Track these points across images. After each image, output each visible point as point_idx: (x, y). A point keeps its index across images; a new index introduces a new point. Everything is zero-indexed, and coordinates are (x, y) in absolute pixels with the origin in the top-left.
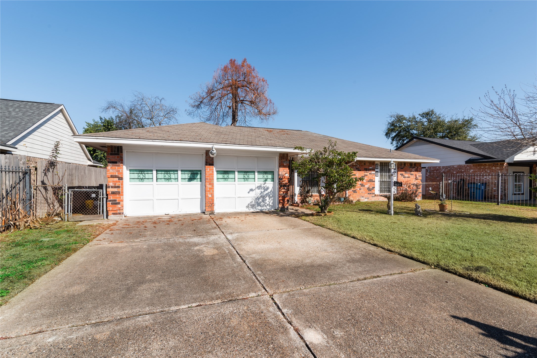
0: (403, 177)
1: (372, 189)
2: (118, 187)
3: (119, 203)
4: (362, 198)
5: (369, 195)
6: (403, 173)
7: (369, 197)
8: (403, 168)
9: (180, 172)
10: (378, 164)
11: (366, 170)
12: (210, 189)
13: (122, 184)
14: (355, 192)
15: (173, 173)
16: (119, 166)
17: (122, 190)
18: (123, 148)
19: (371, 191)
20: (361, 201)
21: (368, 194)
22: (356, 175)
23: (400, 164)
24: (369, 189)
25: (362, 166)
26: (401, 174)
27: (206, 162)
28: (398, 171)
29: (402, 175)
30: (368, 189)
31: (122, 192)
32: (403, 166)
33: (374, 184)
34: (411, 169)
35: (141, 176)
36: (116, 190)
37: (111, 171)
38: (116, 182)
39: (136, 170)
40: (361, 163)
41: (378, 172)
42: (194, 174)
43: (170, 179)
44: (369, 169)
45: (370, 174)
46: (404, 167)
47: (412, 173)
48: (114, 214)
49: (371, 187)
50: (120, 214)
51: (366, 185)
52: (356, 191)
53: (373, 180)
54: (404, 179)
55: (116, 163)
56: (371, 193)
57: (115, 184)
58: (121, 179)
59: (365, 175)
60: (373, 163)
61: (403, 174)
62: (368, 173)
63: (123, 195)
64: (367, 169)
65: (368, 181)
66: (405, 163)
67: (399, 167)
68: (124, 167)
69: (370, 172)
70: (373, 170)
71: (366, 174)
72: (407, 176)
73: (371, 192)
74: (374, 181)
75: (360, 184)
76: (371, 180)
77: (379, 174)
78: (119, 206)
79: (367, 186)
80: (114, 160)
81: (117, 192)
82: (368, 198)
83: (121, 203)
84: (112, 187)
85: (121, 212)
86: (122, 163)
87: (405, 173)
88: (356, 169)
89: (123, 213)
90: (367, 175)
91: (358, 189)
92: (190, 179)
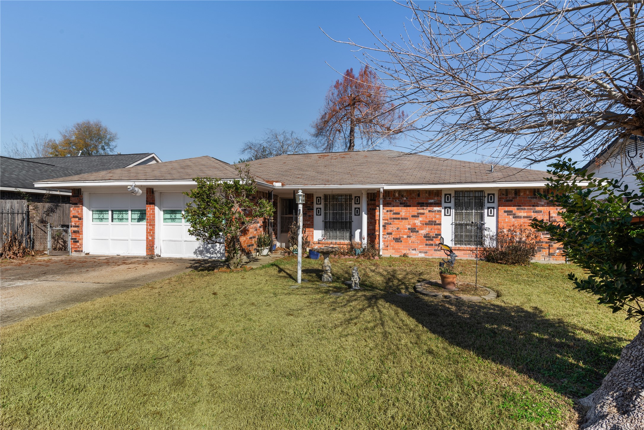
0: (511, 217)
1: (433, 237)
2: (78, 227)
3: (78, 242)
4: (414, 252)
5: (427, 248)
6: (514, 209)
7: (428, 250)
8: (511, 201)
9: (130, 212)
10: (450, 195)
11: (421, 205)
12: (150, 230)
13: (82, 224)
14: (398, 242)
15: (125, 213)
16: (79, 207)
17: (82, 229)
18: (82, 190)
19: (432, 240)
20: (410, 256)
21: (426, 245)
22: (401, 213)
23: (504, 193)
24: (427, 237)
25: (411, 198)
26: (505, 212)
27: (147, 201)
28: (499, 206)
29: (509, 213)
30: (425, 237)
31: (82, 231)
32: (510, 196)
33: (440, 230)
34: (534, 201)
35: (101, 216)
36: (76, 229)
37: (73, 212)
38: (77, 222)
39: (97, 211)
40: (411, 194)
41: (450, 208)
42: (143, 214)
43: (123, 219)
44: (426, 203)
45: (429, 211)
46: (514, 198)
47: (538, 209)
48: (75, 251)
49: (432, 234)
50: (79, 251)
51: (422, 230)
52: (400, 239)
53: (437, 222)
54: (513, 220)
55: (76, 204)
56: (432, 245)
57: (76, 224)
58: (81, 219)
59: (418, 214)
60: (437, 193)
61: (512, 211)
62: (426, 210)
63: (82, 234)
64: (423, 203)
65: (426, 224)
66: (517, 191)
67: (503, 198)
68: (84, 208)
69: (429, 208)
70: (439, 204)
71: (422, 211)
72: (522, 214)
73: (431, 242)
74: (440, 224)
75: (409, 229)
76: (432, 221)
77: (453, 211)
78: (78, 244)
79: (423, 232)
80: (75, 202)
81: (76, 231)
82: (426, 253)
83: (80, 241)
84: (74, 227)
85: (80, 249)
86: (82, 204)
87: (518, 209)
88: (401, 204)
89: (82, 251)
90: (423, 214)
91: (405, 236)
92: (140, 220)
